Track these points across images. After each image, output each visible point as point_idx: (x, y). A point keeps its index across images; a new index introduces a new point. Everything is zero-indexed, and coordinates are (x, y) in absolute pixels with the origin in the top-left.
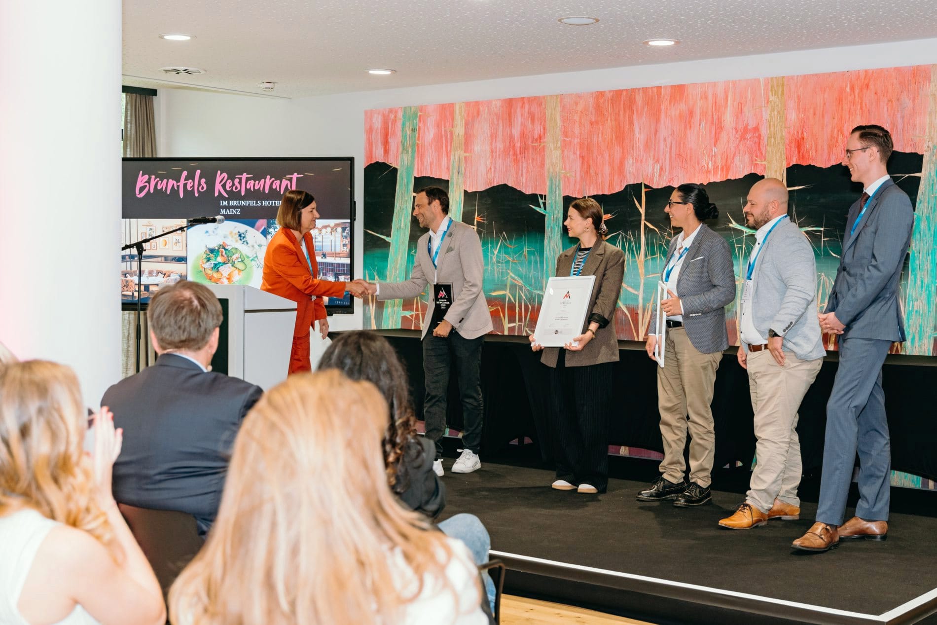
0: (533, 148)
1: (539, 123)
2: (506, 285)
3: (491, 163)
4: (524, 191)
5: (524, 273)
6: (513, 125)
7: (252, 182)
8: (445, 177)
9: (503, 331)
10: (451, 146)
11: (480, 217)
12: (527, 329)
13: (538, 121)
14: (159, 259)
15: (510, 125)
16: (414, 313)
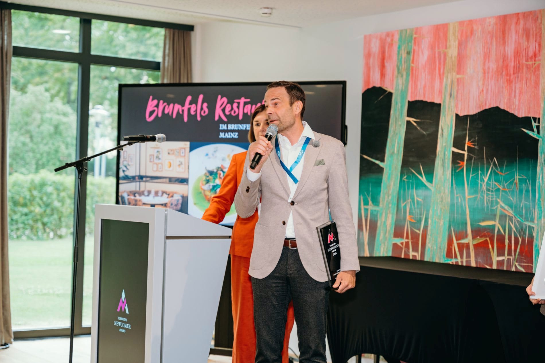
0: (527, 68)
1: (534, 40)
2: (495, 215)
3: (483, 84)
4: (516, 114)
5: (515, 204)
6: (507, 44)
7: (249, 106)
8: (437, 101)
9: (491, 265)
10: (444, 68)
11: (471, 142)
12: (517, 264)
13: (533, 37)
14: (164, 180)
15: (504, 43)
16: (404, 240)
